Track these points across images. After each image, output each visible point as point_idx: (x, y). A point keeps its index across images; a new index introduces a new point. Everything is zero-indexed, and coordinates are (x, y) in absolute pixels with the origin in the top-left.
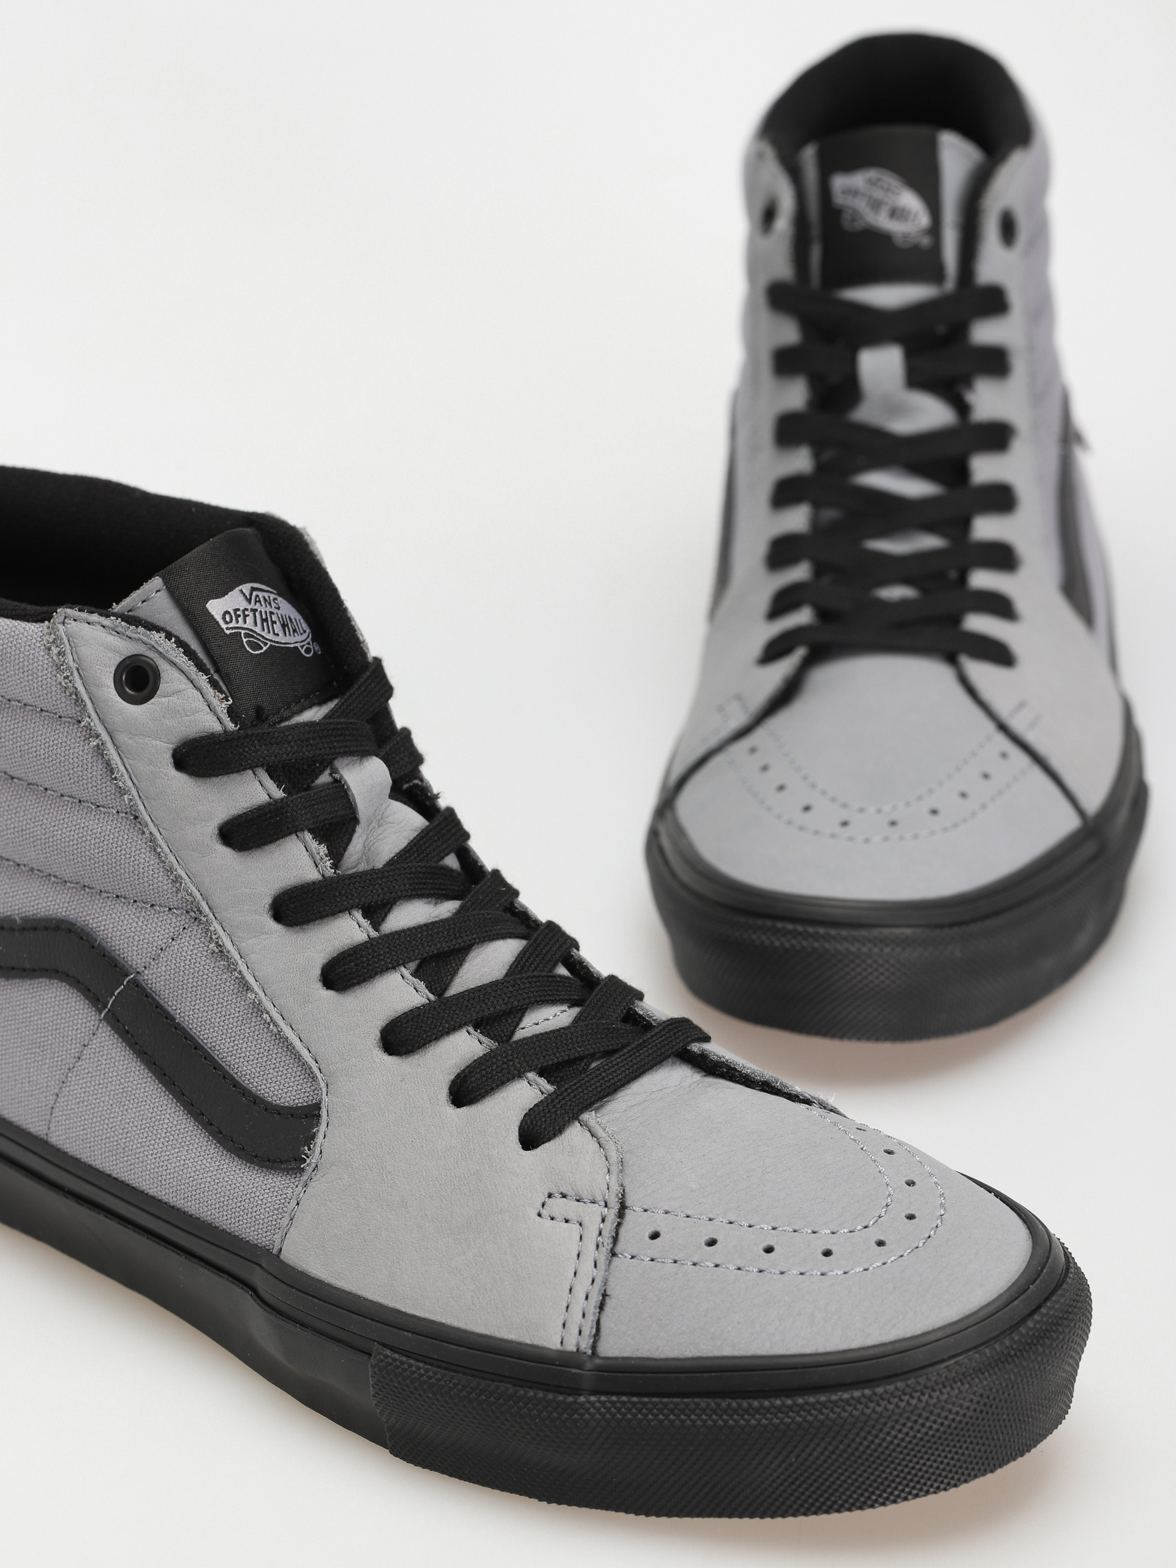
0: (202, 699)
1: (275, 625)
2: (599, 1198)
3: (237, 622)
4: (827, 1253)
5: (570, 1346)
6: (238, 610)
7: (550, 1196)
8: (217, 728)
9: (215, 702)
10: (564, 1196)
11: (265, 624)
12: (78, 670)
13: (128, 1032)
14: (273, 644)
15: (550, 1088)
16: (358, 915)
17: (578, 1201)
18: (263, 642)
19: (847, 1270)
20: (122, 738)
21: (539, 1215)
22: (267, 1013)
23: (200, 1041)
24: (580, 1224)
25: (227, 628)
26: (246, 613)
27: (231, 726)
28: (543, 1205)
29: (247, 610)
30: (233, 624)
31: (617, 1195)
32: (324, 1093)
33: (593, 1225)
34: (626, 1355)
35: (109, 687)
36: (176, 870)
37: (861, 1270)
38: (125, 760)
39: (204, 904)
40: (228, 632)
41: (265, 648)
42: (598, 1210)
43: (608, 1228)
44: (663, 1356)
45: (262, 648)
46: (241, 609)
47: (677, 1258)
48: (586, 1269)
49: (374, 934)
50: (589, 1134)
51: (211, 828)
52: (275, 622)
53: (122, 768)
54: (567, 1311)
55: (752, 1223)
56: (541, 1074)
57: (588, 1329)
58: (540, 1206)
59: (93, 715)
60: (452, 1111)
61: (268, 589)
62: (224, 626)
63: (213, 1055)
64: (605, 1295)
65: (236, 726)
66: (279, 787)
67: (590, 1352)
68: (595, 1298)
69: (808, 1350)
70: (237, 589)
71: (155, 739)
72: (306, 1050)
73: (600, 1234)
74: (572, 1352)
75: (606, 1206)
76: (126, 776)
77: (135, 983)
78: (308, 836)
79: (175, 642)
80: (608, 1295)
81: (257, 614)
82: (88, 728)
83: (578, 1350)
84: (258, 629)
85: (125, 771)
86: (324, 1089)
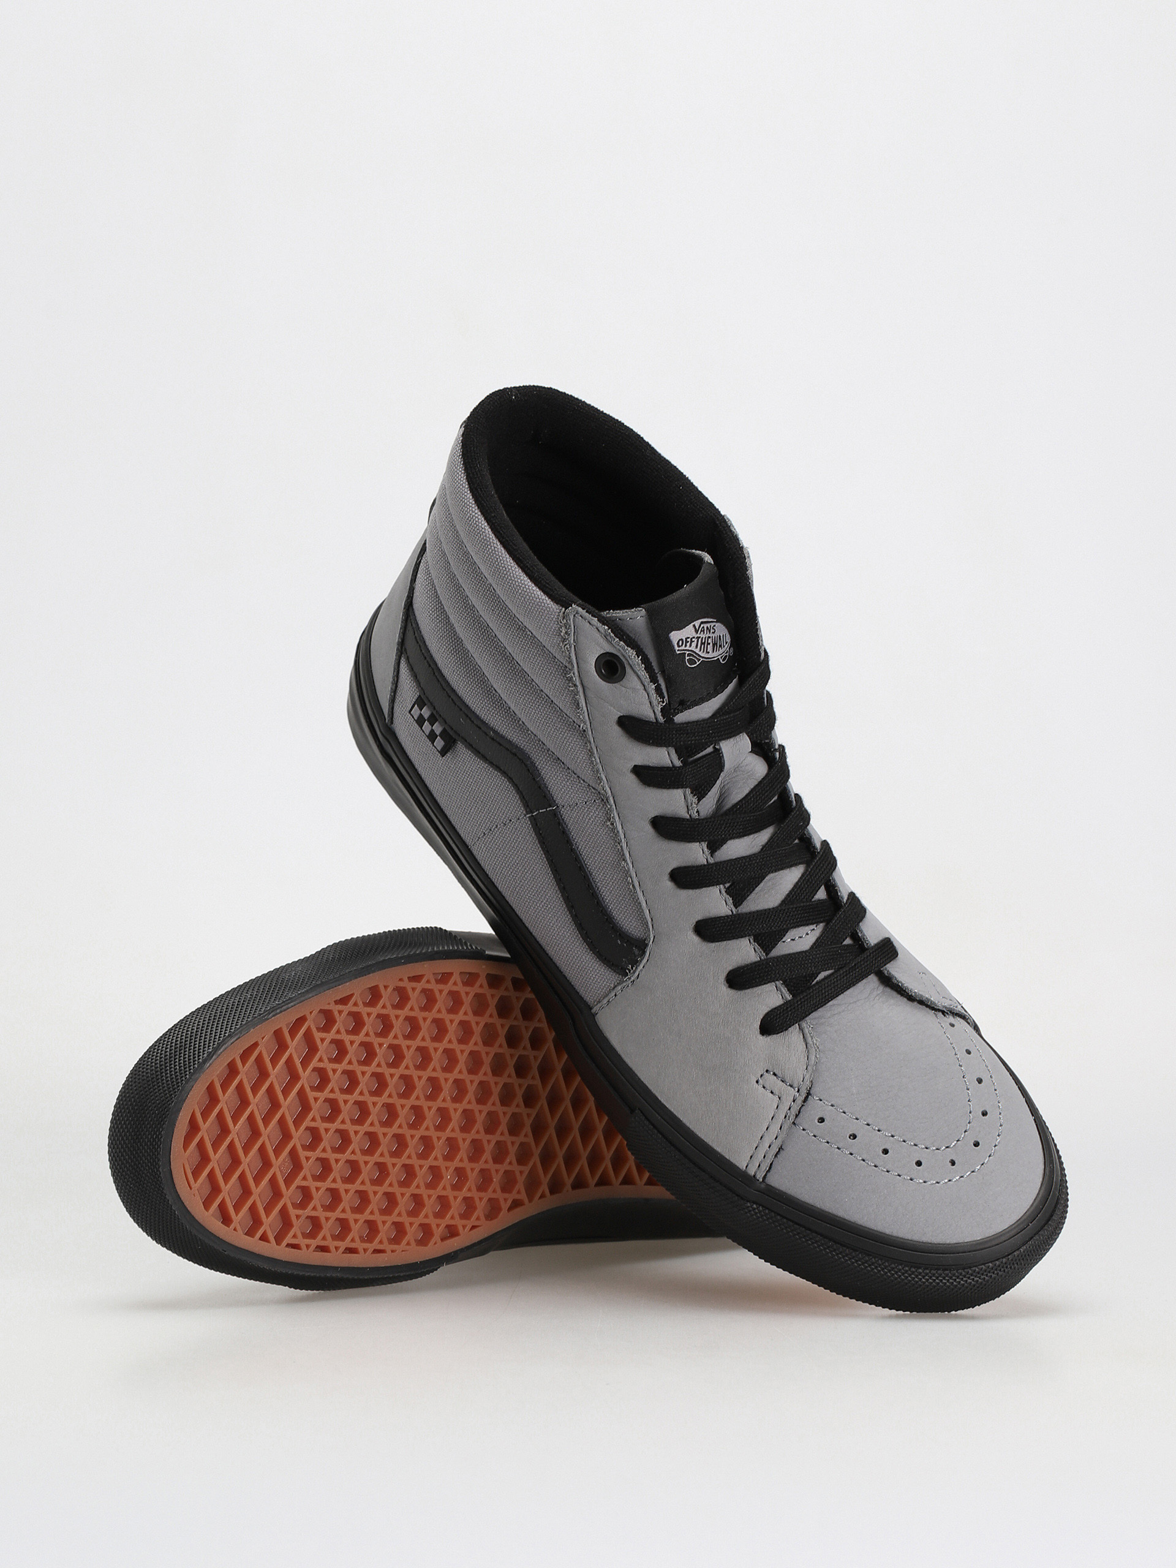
0: (647, 698)
1: (709, 646)
2: (795, 1085)
3: (686, 646)
4: (919, 1164)
5: (751, 1171)
6: (689, 638)
7: (767, 1071)
8: (652, 718)
9: (655, 702)
10: (775, 1074)
11: (703, 646)
12: (575, 646)
13: (541, 834)
14: (704, 659)
15: (789, 997)
16: (704, 845)
17: (783, 1081)
18: (697, 659)
19: (927, 1180)
20: (589, 694)
21: (757, 1082)
22: (631, 877)
23: (584, 865)
24: (780, 1098)
25: (678, 650)
26: (693, 640)
27: (661, 719)
28: (761, 1076)
29: (694, 638)
30: (683, 648)
31: (807, 1088)
32: (651, 941)
33: (787, 1102)
34: (782, 1189)
35: (592, 665)
36: (600, 774)
37: (934, 1182)
38: (588, 705)
39: (611, 798)
40: (678, 652)
41: (698, 663)
42: (793, 1092)
43: (795, 1108)
44: (803, 1200)
45: (696, 663)
46: (691, 637)
47: (829, 1141)
48: (775, 1128)
49: (711, 861)
50: (802, 1037)
51: (631, 765)
52: (709, 644)
53: (585, 708)
54: (756, 1149)
55: (881, 1128)
56: (785, 984)
57: (765, 1167)
58: (759, 1076)
59: (576, 673)
60: (724, 989)
61: (711, 620)
62: (677, 648)
63: (590, 877)
64: (781, 1149)
65: (664, 719)
66: (679, 759)
67: (761, 1180)
68: (775, 1149)
69: (888, 1231)
70: (692, 624)
71: (611, 706)
72: (648, 911)
73: (790, 1109)
74: (750, 1176)
75: (798, 1091)
76: (586, 713)
77: (555, 814)
78: (688, 791)
79: (641, 659)
80: (782, 1149)
81: (700, 640)
82: (570, 679)
83: (754, 1176)
84: (697, 651)
85: (586, 711)
86: (652, 939)
